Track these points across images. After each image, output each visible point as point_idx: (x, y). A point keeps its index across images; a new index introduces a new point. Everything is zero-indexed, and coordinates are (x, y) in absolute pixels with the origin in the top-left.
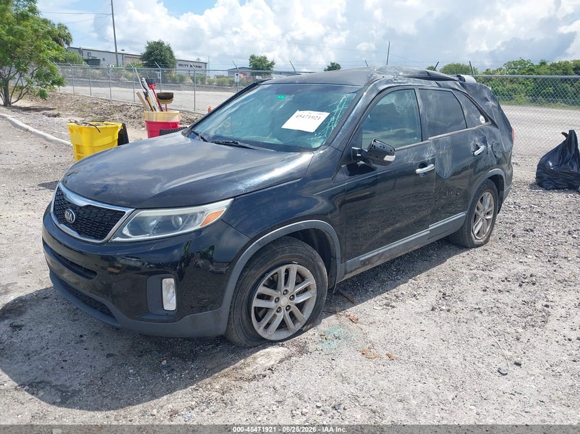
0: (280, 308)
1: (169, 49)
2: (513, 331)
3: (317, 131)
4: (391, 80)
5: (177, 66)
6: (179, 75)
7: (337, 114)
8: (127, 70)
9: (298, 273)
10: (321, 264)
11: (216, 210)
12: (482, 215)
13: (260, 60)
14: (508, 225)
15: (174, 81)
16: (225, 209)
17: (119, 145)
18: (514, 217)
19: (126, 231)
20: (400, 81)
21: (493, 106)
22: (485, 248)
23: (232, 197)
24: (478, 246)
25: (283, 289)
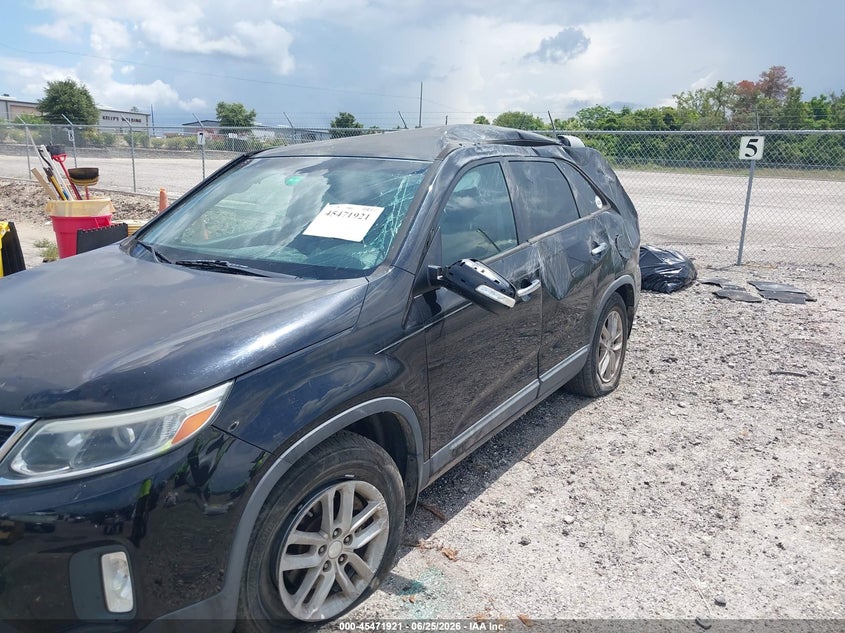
0: (328, 562)
1: (84, 93)
2: (697, 541)
3: (367, 238)
4: (473, 149)
5: (101, 117)
6: (104, 134)
7: (397, 209)
8: (17, 127)
9: (357, 494)
10: (392, 468)
11: (200, 407)
12: (608, 346)
13: (233, 111)
14: (639, 354)
15: (97, 143)
16: (218, 404)
17: (5, 275)
18: (642, 339)
19: (19, 465)
20: (485, 150)
21: (610, 182)
22: (617, 396)
23: (230, 380)
24: (606, 393)
25: (332, 527)
